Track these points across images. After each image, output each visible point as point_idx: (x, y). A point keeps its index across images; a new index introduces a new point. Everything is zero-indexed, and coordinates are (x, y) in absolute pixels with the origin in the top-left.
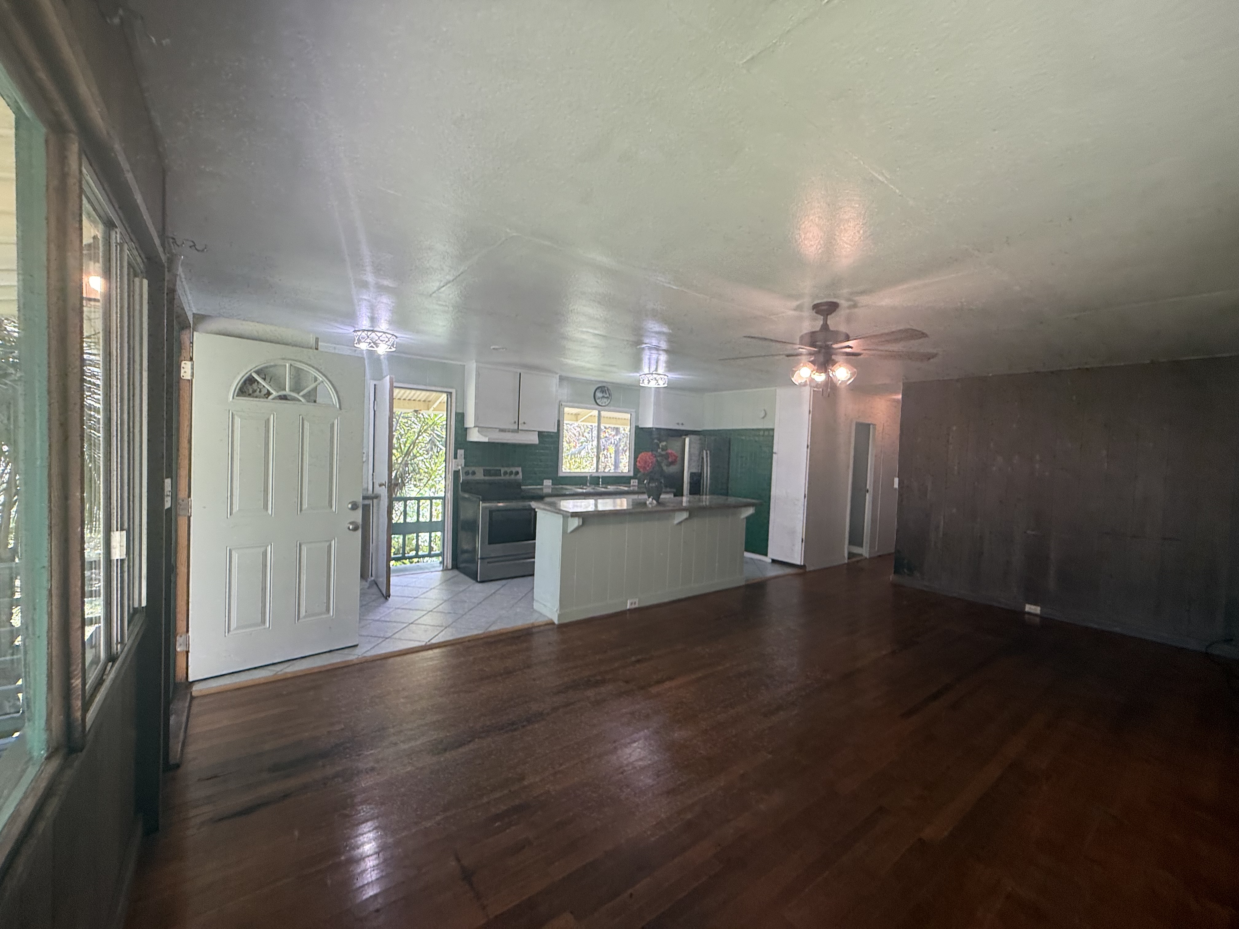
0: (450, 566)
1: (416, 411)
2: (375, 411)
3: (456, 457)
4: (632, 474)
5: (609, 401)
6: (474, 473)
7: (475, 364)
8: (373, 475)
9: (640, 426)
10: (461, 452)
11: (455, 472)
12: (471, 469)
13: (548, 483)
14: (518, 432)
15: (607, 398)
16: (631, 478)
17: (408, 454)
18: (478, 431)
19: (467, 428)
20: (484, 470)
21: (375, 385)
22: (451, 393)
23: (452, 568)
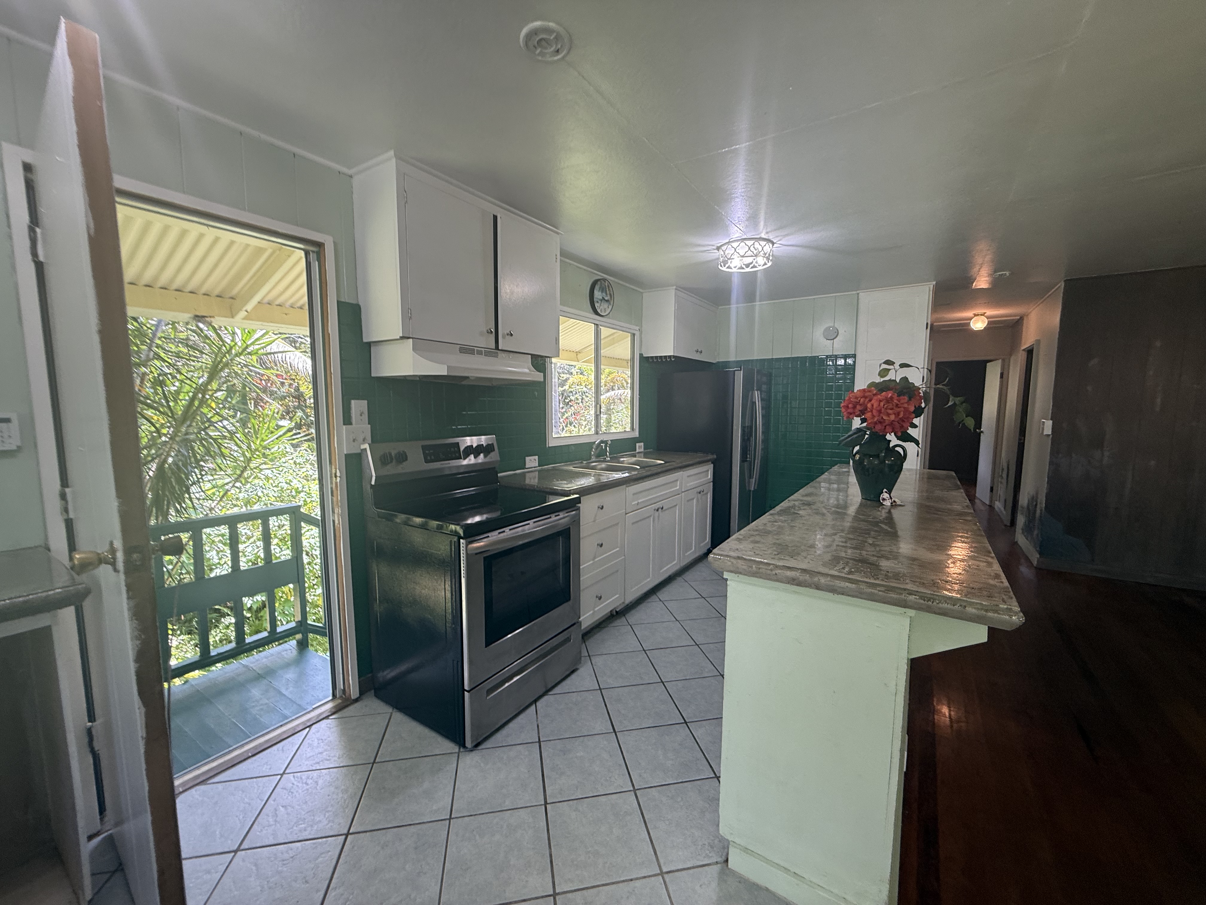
0: (354, 692)
1: (199, 318)
2: (40, 267)
3: (347, 420)
4: (636, 434)
5: (610, 307)
6: (402, 458)
7: (392, 165)
8: (63, 496)
9: (645, 355)
10: (358, 407)
11: (349, 457)
12: (394, 448)
13: (532, 462)
14: (496, 356)
15: (607, 301)
16: (635, 441)
17: (189, 413)
18: (414, 349)
19: (369, 344)
20: (424, 448)
21: (28, 168)
22: (320, 245)
23: (362, 692)
